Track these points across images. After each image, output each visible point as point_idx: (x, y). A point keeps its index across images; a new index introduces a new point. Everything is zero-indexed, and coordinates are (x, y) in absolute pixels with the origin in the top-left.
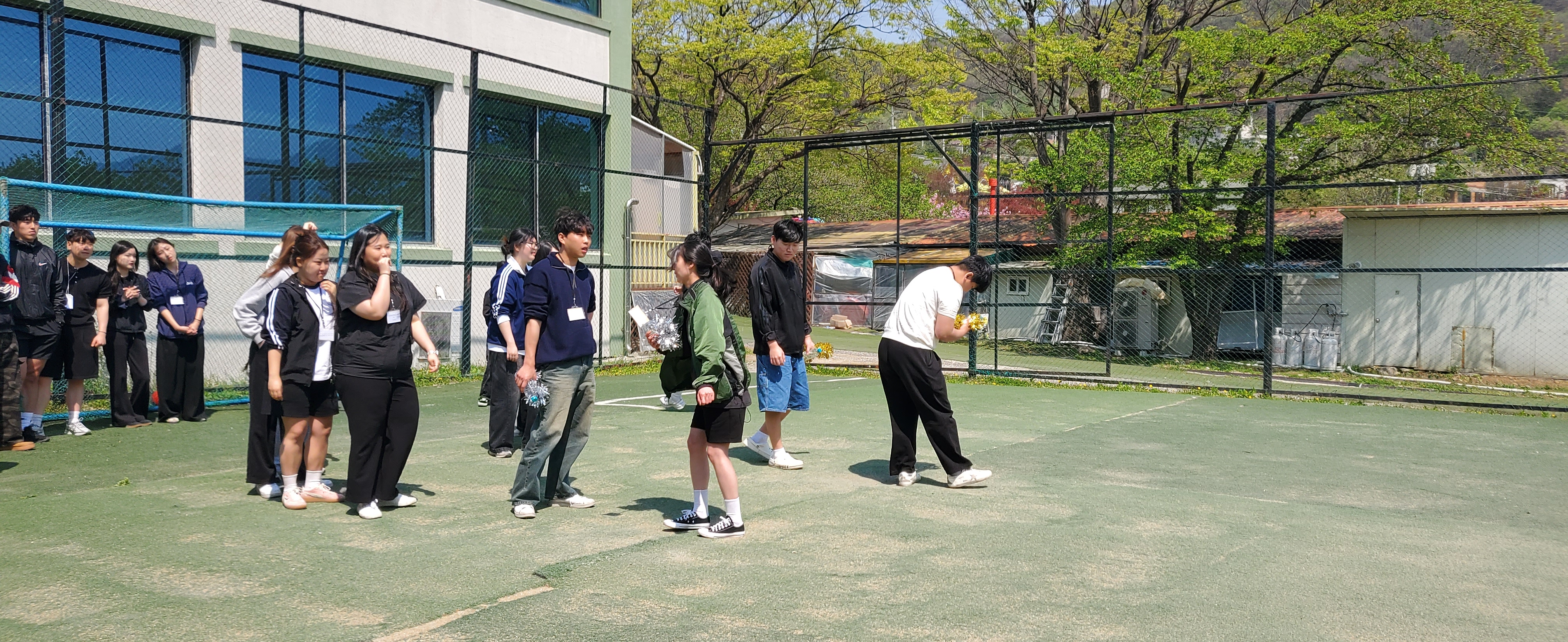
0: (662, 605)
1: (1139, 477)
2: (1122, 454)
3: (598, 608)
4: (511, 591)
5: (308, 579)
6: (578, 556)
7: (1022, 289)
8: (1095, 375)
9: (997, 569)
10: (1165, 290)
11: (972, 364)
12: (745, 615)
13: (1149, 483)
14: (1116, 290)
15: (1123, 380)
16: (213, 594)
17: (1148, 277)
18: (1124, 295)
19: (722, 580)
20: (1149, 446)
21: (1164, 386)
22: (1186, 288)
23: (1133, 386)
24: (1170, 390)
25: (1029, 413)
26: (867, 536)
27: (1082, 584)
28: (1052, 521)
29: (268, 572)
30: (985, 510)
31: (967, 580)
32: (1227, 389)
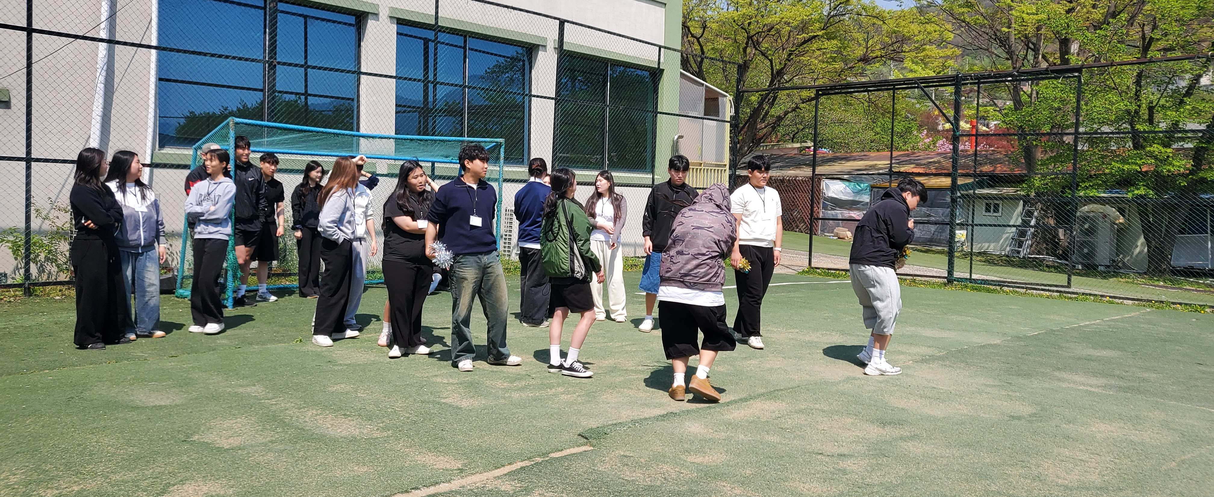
0: (677, 469)
1: (1094, 381)
2: (1079, 359)
3: (625, 467)
4: (560, 448)
5: (411, 427)
6: (615, 422)
7: (996, 210)
8: (1056, 286)
9: (962, 458)
10: (1124, 216)
11: (950, 272)
12: (743, 483)
13: (1104, 387)
14: (1078, 214)
15: (1082, 291)
16: (344, 434)
17: (1108, 203)
18: (1085, 219)
19: (727, 452)
20: (1105, 353)
21: (1120, 298)
22: (1143, 214)
23: (1092, 297)
24: (1125, 302)
25: (998, 318)
26: (849, 420)
27: (1038, 478)
28: (1013, 417)
29: (384, 419)
30: (954, 403)
31: (934, 466)
32: (1180, 304)
